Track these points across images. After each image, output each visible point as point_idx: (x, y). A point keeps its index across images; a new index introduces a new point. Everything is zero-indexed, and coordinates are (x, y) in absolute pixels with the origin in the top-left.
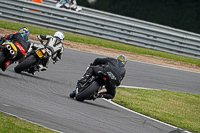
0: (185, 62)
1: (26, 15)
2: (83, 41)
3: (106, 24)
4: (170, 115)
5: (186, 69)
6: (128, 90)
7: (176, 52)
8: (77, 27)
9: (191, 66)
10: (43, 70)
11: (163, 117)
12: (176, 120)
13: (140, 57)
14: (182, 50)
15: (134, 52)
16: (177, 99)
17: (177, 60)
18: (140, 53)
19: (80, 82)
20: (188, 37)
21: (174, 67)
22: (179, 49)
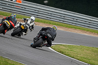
0: (92, 32)
1: (13, 9)
2: (41, 22)
3: (53, 13)
4: (84, 58)
5: (92, 35)
6: (64, 45)
7: (87, 27)
8: (39, 14)
9: (95, 34)
10: (25, 35)
11: (81, 59)
12: (87, 60)
13: (70, 29)
14: (90, 26)
15: (66, 27)
16: (88, 50)
17: (88, 31)
18: (69, 27)
19: (34, 39)
20: (93, 20)
21: (86, 34)
22: (89, 26)
